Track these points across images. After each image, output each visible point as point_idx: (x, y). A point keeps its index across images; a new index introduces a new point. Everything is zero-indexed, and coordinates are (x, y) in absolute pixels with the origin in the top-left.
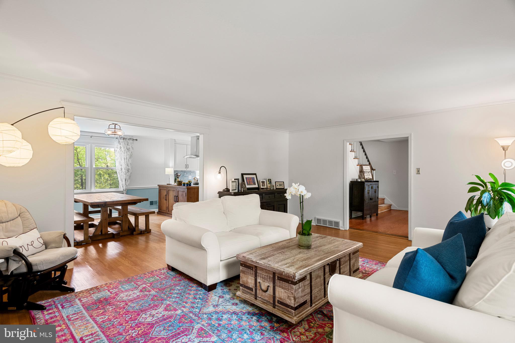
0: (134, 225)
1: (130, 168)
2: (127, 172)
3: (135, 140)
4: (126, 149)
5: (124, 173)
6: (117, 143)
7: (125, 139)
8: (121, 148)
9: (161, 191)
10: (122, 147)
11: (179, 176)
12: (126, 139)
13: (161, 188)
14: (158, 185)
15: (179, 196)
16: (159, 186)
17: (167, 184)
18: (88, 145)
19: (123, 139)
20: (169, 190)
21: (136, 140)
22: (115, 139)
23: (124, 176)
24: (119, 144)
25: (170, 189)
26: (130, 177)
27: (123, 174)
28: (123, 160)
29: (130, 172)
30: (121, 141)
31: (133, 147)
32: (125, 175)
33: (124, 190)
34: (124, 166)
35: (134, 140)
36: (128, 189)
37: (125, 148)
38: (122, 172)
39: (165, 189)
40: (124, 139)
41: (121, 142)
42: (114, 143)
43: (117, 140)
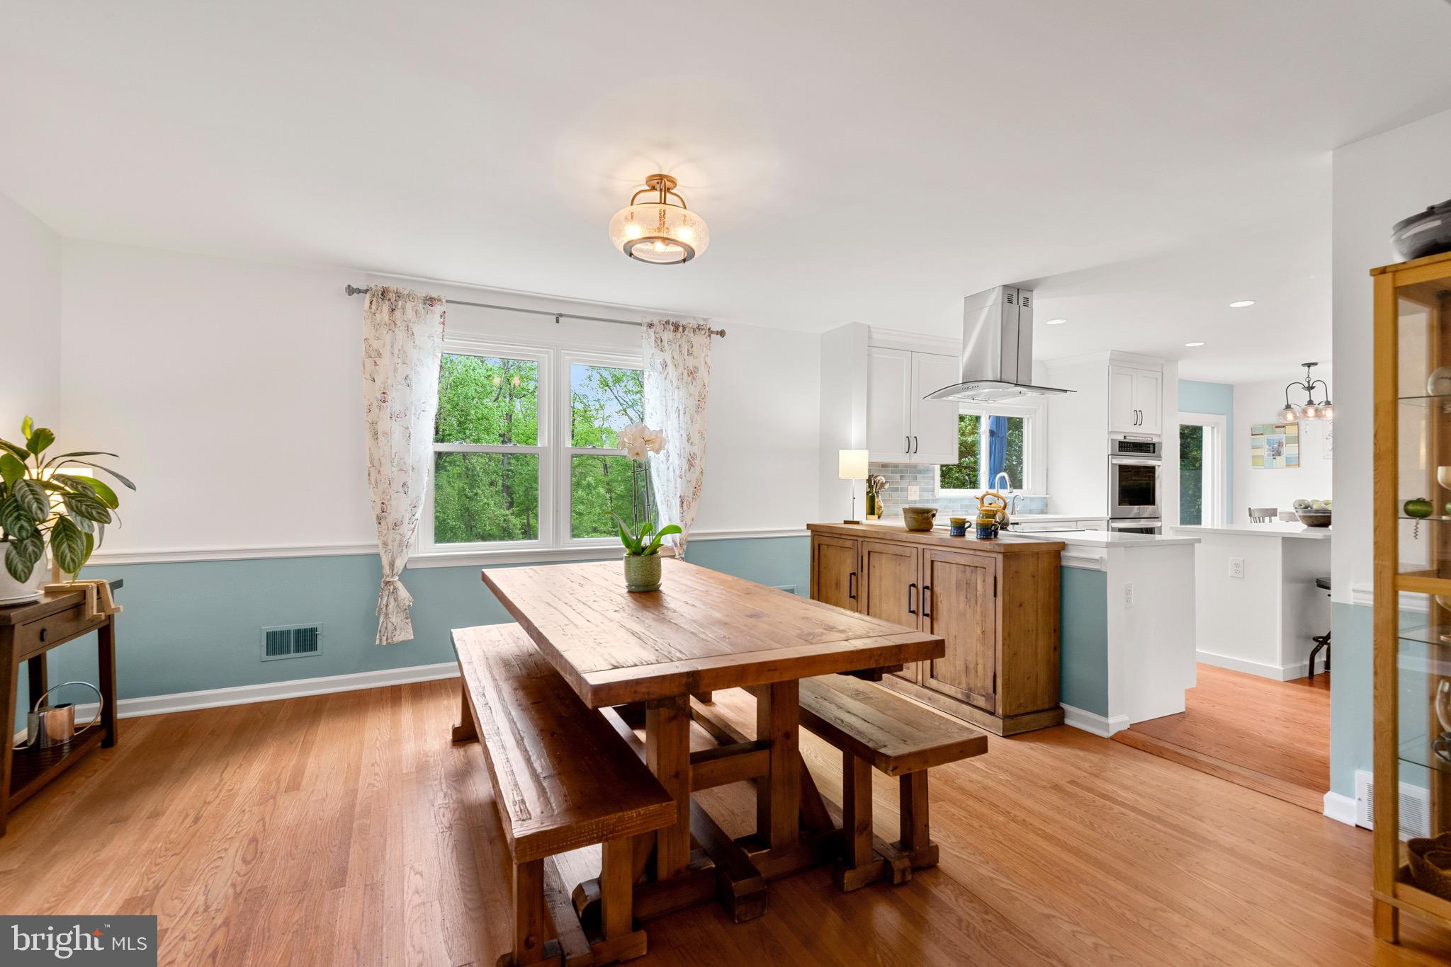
0: (838, 820)
1: (696, 452)
2: (685, 466)
3: (717, 333)
4: (686, 373)
5: (678, 473)
6: (653, 344)
7: (681, 329)
8: (665, 365)
9: (822, 553)
10: (669, 362)
11: (883, 484)
12: (684, 331)
13: (825, 540)
14: (809, 526)
15: (937, 589)
16: (815, 530)
17: (846, 522)
18: (547, 352)
19: (672, 328)
20: (869, 552)
21: (722, 333)
22: (645, 328)
23: (678, 486)
24: (657, 351)
25: (877, 547)
26: (697, 488)
27: (672, 474)
28: (674, 415)
29: (698, 470)
30: (667, 335)
31: (708, 362)
32: (679, 480)
33: (676, 545)
34: (678, 445)
35: (712, 332)
36: (689, 539)
37: (681, 368)
38: (671, 469)
39: (849, 544)
40: (676, 327)
41: (665, 342)
42: (641, 346)
43: (651, 331)
